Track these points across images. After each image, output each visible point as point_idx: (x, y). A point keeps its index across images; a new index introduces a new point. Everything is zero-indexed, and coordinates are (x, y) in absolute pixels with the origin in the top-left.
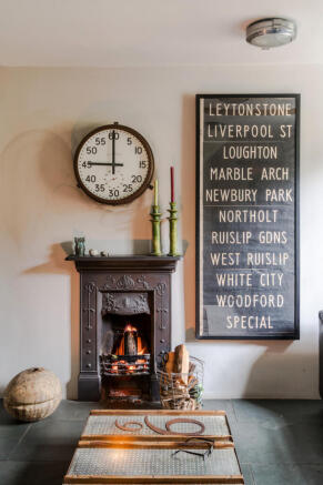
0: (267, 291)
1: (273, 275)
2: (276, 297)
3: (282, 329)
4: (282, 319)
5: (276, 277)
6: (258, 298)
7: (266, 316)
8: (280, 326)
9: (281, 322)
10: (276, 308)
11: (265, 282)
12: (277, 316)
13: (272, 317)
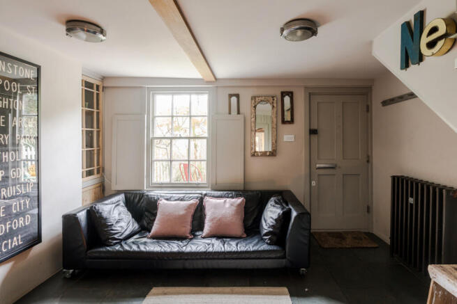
0: (17, 215)
1: (22, 201)
2: (24, 218)
3: (30, 240)
4: (29, 233)
5: (25, 202)
6: (11, 224)
7: (17, 236)
8: (28, 238)
9: (29, 235)
10: (25, 226)
11: (16, 209)
12: (26, 232)
13: (21, 235)
